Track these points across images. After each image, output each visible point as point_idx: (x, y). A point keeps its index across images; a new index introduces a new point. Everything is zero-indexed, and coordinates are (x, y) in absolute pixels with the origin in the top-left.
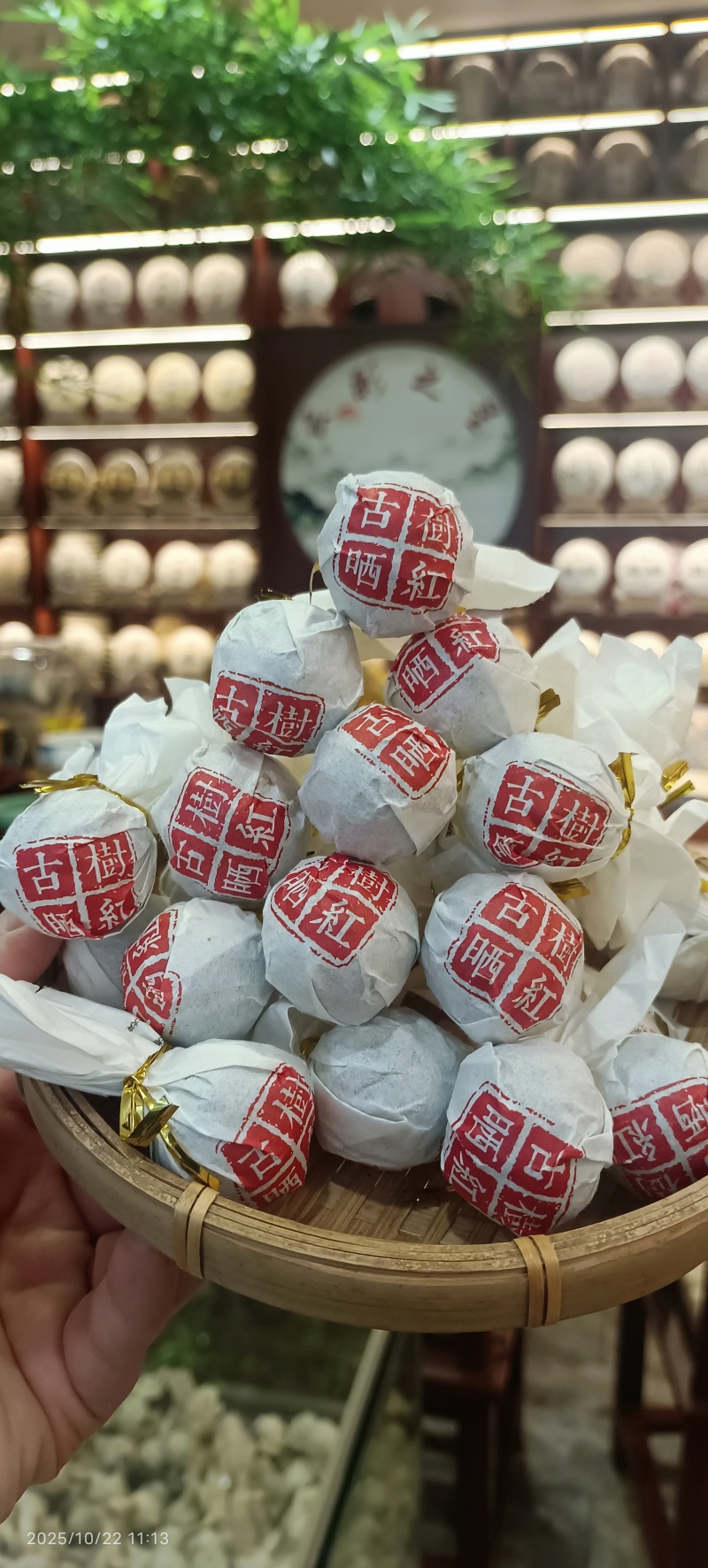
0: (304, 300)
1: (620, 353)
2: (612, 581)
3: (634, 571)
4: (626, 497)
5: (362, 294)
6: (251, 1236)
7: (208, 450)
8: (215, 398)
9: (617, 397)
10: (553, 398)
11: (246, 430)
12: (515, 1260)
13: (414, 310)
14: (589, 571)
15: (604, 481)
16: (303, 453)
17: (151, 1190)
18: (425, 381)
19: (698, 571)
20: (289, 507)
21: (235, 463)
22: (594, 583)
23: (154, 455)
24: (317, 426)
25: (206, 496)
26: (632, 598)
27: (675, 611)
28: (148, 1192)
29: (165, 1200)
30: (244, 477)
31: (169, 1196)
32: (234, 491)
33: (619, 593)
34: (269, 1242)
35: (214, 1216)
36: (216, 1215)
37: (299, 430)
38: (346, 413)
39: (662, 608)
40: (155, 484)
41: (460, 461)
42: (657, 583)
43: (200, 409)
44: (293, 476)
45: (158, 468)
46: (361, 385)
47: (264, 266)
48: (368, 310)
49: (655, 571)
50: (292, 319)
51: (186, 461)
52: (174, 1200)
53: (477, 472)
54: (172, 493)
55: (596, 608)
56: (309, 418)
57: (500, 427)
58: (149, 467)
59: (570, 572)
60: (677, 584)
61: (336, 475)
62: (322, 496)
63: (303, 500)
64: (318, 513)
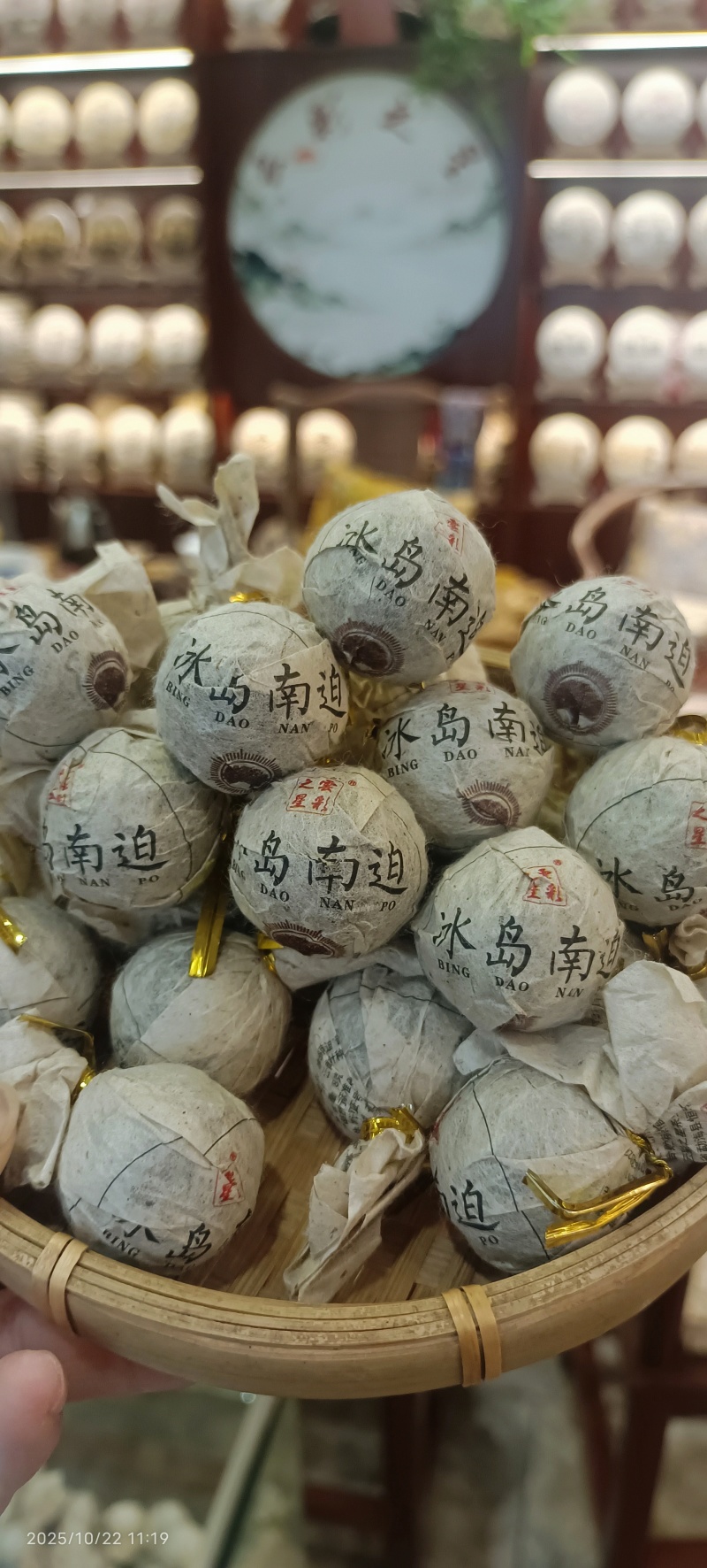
0: (253, 18)
1: (622, 86)
2: (604, 361)
3: (631, 349)
5: (321, 10)
7: (147, 199)
8: (153, 141)
10: (542, 140)
11: (189, 176)
13: (384, 31)
14: (580, 348)
15: (599, 241)
16: (255, 205)
18: (395, 117)
19: (701, 351)
20: (238, 268)
21: (178, 216)
22: (583, 363)
23: (85, 207)
24: (271, 171)
25: (145, 254)
26: (628, 383)
27: (674, 397)
30: (188, 233)
32: (176, 249)
33: (612, 375)
37: (250, 176)
38: (305, 156)
39: (659, 393)
40: (89, 241)
41: (435, 216)
42: (655, 365)
43: (135, 152)
44: (244, 231)
45: (90, 226)
46: (321, 121)
48: (327, 30)
49: (654, 350)
50: (240, 40)
51: (122, 214)
53: (455, 228)
54: (108, 251)
55: (587, 389)
56: (262, 162)
57: (481, 174)
58: (81, 222)
59: (558, 349)
60: (677, 365)
61: (294, 231)
62: (277, 255)
63: (255, 261)
64: (273, 276)
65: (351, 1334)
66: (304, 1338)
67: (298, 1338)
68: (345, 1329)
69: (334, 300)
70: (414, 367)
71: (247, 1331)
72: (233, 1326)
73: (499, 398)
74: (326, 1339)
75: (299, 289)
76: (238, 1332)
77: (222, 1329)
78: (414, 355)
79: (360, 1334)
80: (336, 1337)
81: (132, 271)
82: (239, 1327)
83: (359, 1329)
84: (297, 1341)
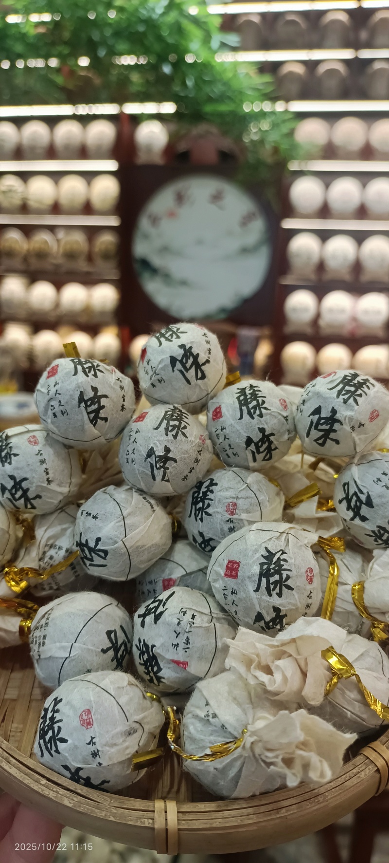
0: (149, 149)
1: (327, 186)
2: (318, 316)
3: (331, 310)
4: (327, 269)
5: (182, 147)
6: (214, 825)
7: (92, 232)
8: (97, 203)
9: (324, 211)
10: (288, 210)
11: (113, 221)
12: (370, 767)
13: (211, 157)
14: (306, 310)
15: (315, 259)
16: (146, 237)
17: (131, 820)
18: (217, 197)
19: (366, 312)
20: (137, 267)
21: (107, 240)
22: (307, 316)
23: (61, 234)
24: (155, 220)
25: (90, 258)
26: (330, 326)
27: (352, 333)
28: (130, 823)
29: (144, 823)
30: (112, 249)
31: (146, 820)
32: (106, 256)
33: (322, 323)
34: (228, 825)
35: (183, 822)
36: (184, 820)
37: (144, 223)
38: (172, 214)
39: (345, 332)
40: (61, 250)
41: (235, 245)
42: (343, 318)
43: (88, 209)
44: (141, 249)
45: (62, 243)
46: (180, 198)
47: (126, 128)
48: (185, 156)
49: (342, 311)
50: (142, 158)
51: (78, 239)
52: (151, 821)
53: (245, 251)
54: (71, 255)
55: (309, 330)
56: (150, 216)
57: (258, 226)
58: (58, 241)
59: (295, 310)
60: (354, 319)
61: (165, 250)
62: (156, 261)
63: (145, 264)
64: (154, 271)
65: (333, 790)
66: (313, 802)
67: (310, 803)
68: (329, 789)
69: (184, 283)
70: (223, 316)
71: (284, 810)
72: (276, 811)
73: (266, 331)
74: (323, 798)
75: (167, 277)
76: (280, 813)
77: (270, 815)
78: (223, 310)
79: (337, 788)
80: (327, 795)
81: (82, 266)
82: (279, 810)
83: (336, 786)
84: (310, 804)
